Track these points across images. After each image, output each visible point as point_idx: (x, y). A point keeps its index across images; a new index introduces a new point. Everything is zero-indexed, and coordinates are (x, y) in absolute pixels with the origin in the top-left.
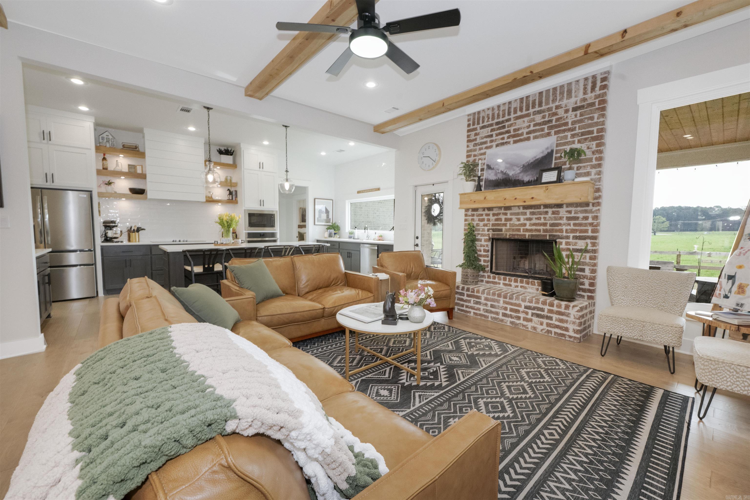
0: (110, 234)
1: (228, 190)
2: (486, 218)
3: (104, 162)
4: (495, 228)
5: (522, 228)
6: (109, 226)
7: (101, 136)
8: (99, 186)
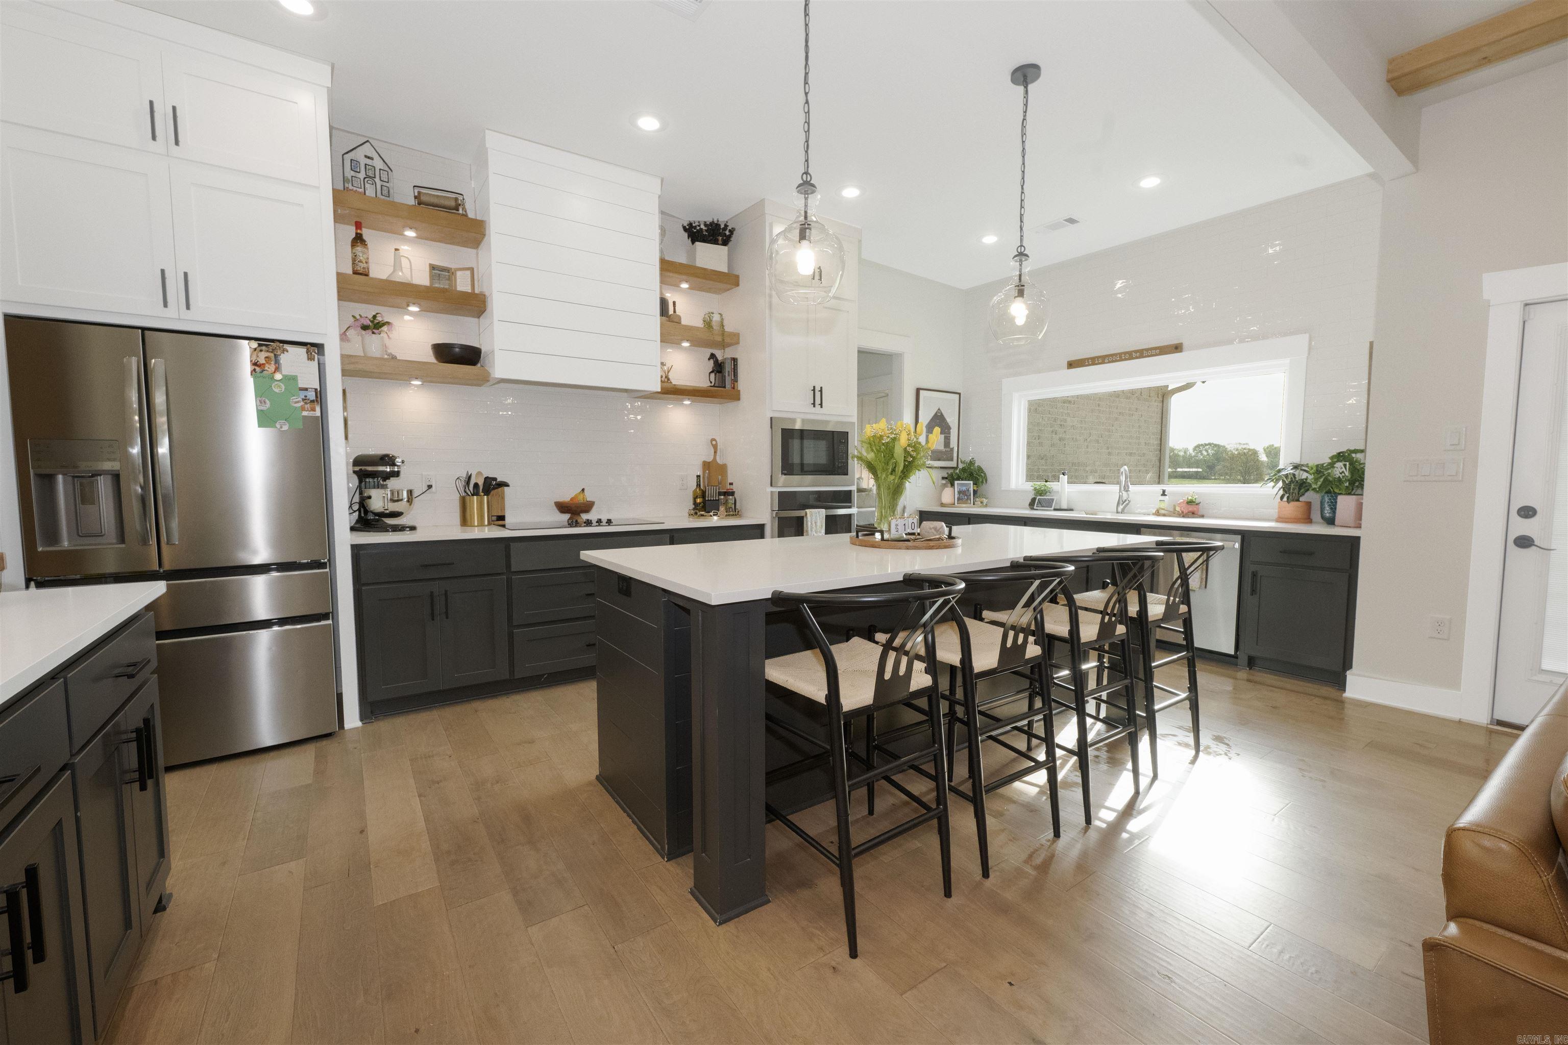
0: (378, 501)
1: (713, 356)
3: (359, 249)
6: (373, 475)
7: (348, 157)
8: (344, 337)
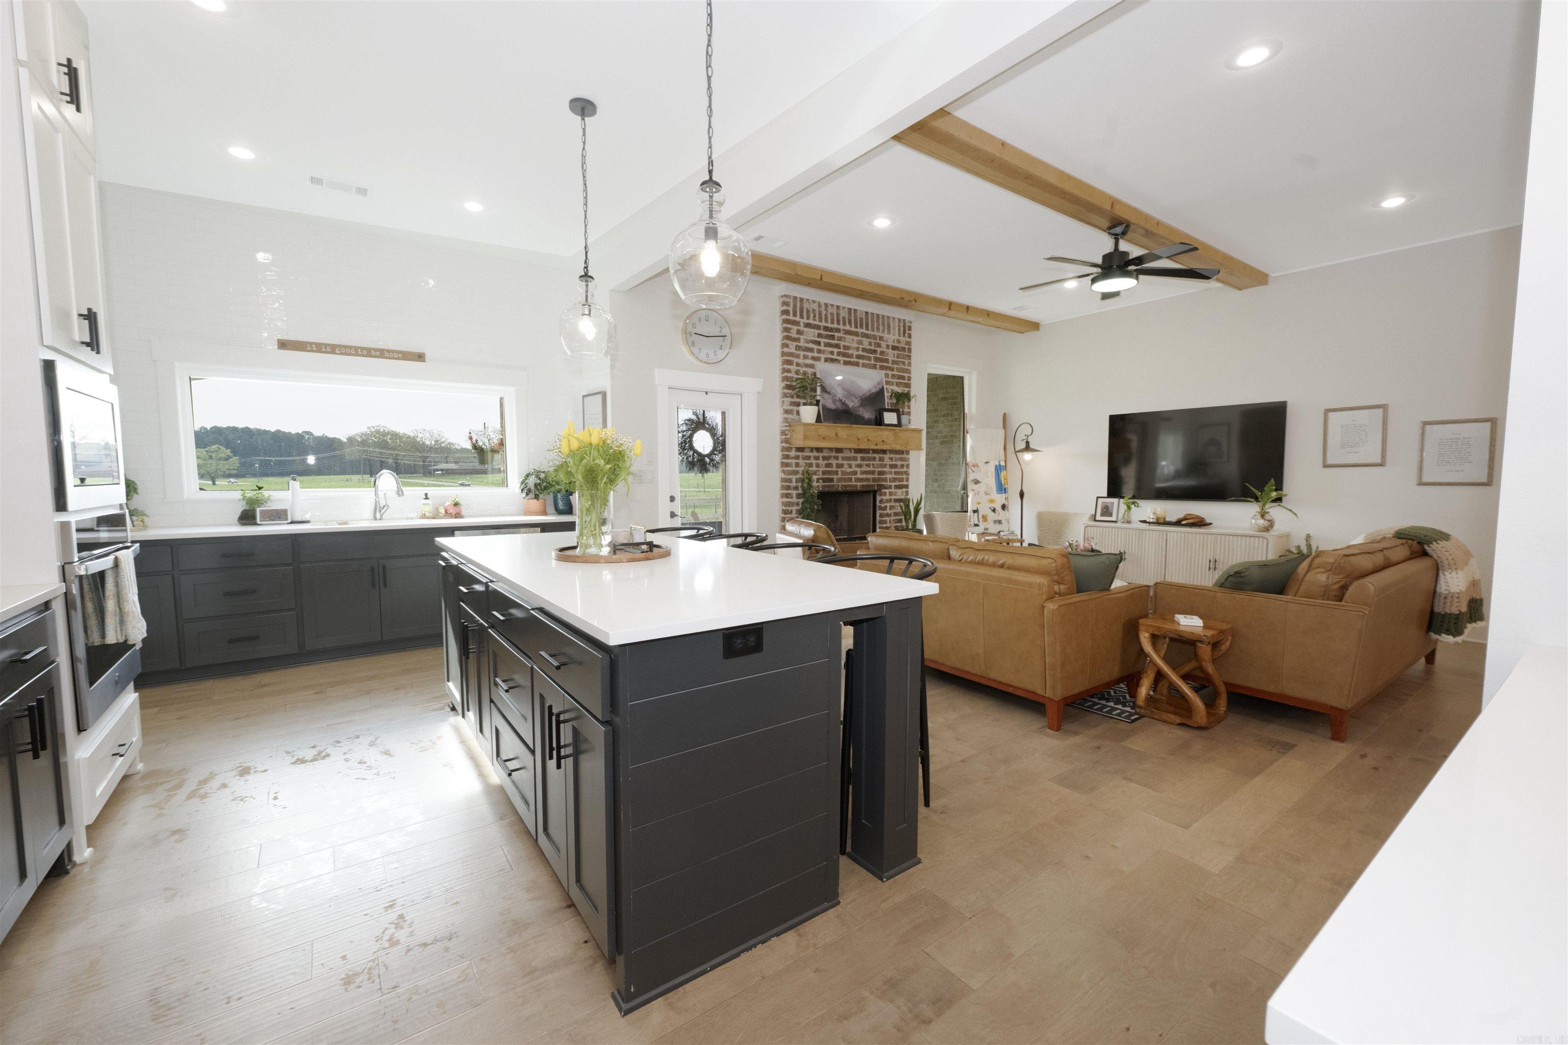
2: (814, 462)
4: (825, 477)
5: (853, 477)
